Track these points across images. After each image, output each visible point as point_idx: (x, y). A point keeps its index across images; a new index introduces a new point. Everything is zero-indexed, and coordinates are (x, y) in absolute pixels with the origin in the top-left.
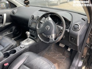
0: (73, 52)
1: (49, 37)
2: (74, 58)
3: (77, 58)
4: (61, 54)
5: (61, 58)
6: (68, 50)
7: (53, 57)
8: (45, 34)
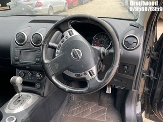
0: (119, 93)
1: (83, 76)
2: (126, 105)
3: (131, 103)
4: (96, 104)
5: (98, 113)
6: (107, 92)
7: (84, 117)
8: (72, 71)
